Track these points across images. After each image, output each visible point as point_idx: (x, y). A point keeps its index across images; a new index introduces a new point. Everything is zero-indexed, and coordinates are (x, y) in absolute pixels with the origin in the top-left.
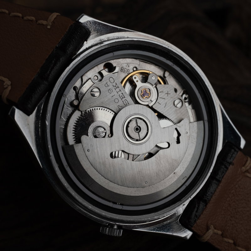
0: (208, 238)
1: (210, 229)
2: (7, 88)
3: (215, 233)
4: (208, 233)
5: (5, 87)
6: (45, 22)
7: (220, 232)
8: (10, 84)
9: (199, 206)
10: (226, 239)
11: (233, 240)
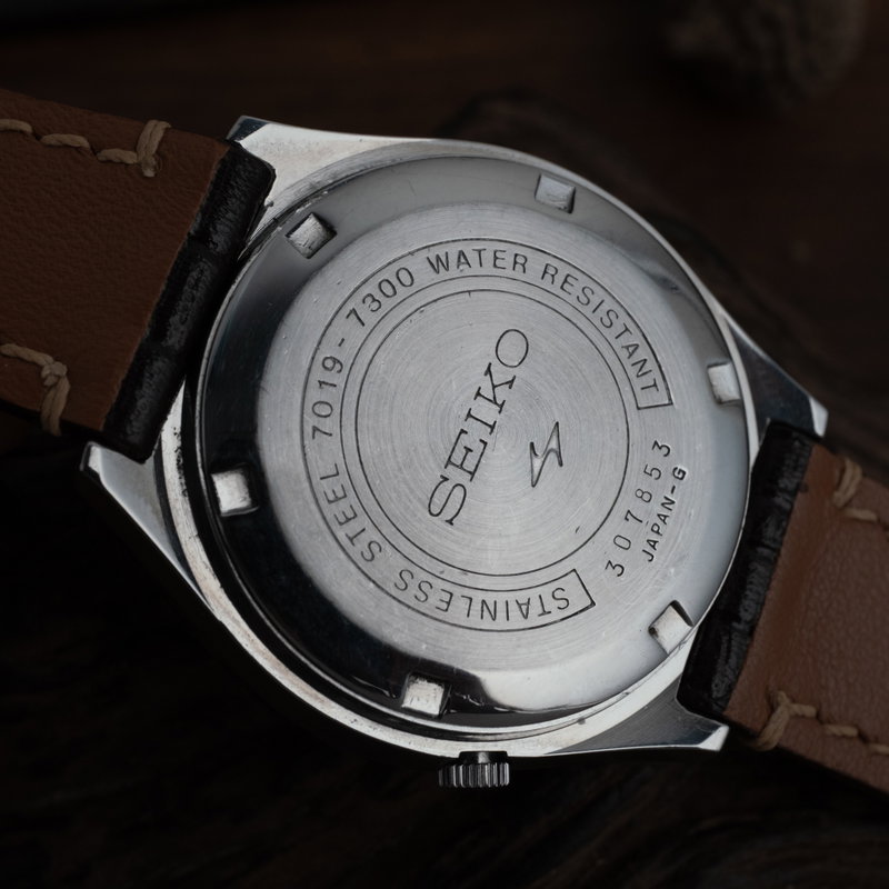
0: (779, 734)
1: (778, 704)
2: (55, 385)
3: (797, 717)
4: (774, 717)
5: (48, 382)
6: (130, 157)
7: (810, 711)
8: (64, 373)
9: (730, 641)
10: (834, 729)
11: (856, 726)
